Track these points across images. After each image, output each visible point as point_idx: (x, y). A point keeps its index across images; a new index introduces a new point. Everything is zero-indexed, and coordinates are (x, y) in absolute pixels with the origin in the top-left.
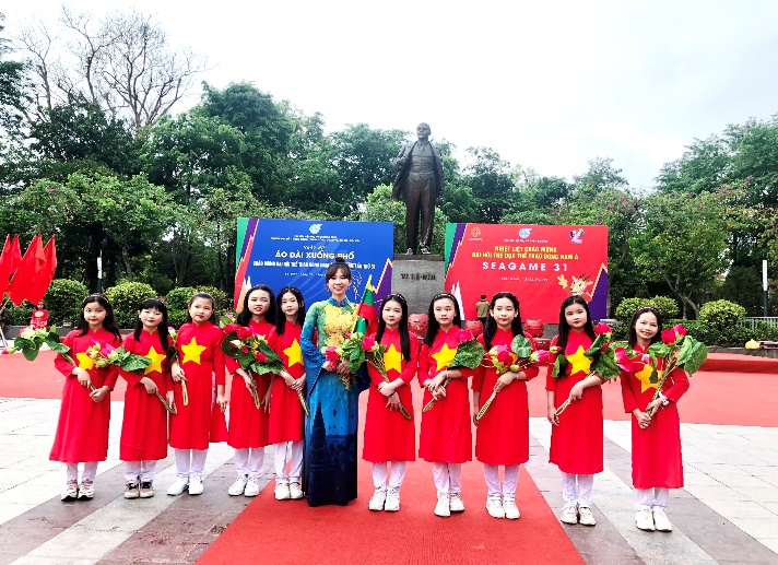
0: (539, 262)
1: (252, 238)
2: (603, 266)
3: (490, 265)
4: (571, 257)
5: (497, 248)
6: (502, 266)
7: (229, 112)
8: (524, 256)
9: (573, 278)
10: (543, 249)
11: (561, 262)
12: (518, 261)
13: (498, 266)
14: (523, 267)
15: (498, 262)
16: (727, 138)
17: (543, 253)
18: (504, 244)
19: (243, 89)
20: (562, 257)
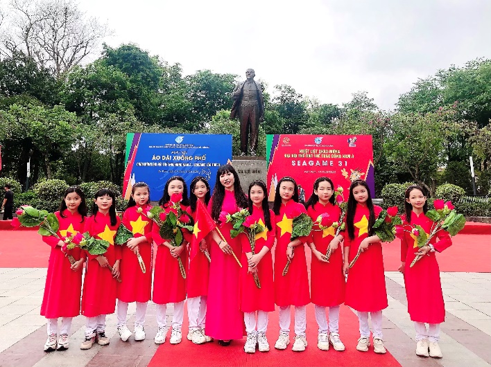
0: (329, 160)
1: (136, 147)
2: (370, 162)
3: (297, 163)
4: (349, 156)
5: (300, 151)
6: (304, 163)
7: (120, 63)
8: (318, 156)
9: (351, 170)
10: (331, 151)
11: (343, 160)
12: (315, 159)
13: (301, 163)
14: (318, 163)
15: (302, 160)
16: (438, 78)
17: (331, 154)
18: (304, 148)
19: (129, 48)
20: (344, 156)
